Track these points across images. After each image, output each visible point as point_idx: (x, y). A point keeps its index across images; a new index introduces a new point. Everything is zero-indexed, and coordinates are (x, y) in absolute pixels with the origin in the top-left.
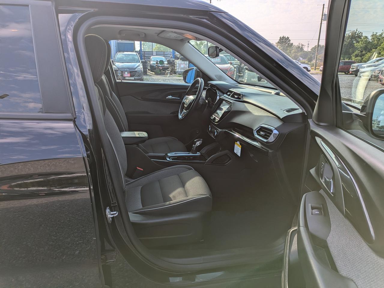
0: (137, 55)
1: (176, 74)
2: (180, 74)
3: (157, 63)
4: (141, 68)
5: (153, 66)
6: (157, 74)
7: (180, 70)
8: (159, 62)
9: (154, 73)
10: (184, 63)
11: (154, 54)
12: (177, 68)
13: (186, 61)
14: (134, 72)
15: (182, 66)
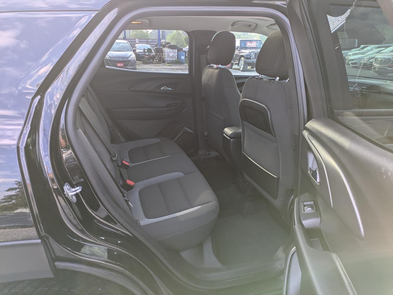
0: (128, 43)
1: (165, 63)
2: (170, 63)
3: (144, 52)
4: (134, 58)
5: (139, 55)
6: (145, 63)
7: (168, 59)
8: (146, 51)
9: (142, 62)
10: (173, 52)
11: (136, 41)
12: (166, 56)
13: (175, 49)
14: (127, 61)
15: (171, 55)
